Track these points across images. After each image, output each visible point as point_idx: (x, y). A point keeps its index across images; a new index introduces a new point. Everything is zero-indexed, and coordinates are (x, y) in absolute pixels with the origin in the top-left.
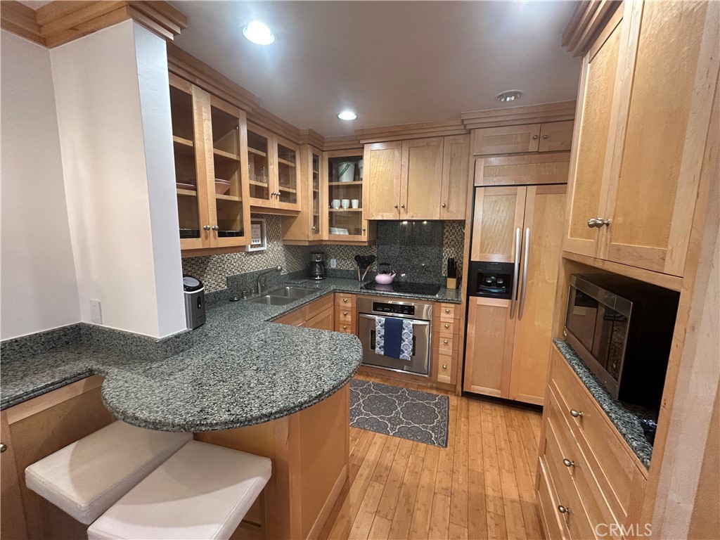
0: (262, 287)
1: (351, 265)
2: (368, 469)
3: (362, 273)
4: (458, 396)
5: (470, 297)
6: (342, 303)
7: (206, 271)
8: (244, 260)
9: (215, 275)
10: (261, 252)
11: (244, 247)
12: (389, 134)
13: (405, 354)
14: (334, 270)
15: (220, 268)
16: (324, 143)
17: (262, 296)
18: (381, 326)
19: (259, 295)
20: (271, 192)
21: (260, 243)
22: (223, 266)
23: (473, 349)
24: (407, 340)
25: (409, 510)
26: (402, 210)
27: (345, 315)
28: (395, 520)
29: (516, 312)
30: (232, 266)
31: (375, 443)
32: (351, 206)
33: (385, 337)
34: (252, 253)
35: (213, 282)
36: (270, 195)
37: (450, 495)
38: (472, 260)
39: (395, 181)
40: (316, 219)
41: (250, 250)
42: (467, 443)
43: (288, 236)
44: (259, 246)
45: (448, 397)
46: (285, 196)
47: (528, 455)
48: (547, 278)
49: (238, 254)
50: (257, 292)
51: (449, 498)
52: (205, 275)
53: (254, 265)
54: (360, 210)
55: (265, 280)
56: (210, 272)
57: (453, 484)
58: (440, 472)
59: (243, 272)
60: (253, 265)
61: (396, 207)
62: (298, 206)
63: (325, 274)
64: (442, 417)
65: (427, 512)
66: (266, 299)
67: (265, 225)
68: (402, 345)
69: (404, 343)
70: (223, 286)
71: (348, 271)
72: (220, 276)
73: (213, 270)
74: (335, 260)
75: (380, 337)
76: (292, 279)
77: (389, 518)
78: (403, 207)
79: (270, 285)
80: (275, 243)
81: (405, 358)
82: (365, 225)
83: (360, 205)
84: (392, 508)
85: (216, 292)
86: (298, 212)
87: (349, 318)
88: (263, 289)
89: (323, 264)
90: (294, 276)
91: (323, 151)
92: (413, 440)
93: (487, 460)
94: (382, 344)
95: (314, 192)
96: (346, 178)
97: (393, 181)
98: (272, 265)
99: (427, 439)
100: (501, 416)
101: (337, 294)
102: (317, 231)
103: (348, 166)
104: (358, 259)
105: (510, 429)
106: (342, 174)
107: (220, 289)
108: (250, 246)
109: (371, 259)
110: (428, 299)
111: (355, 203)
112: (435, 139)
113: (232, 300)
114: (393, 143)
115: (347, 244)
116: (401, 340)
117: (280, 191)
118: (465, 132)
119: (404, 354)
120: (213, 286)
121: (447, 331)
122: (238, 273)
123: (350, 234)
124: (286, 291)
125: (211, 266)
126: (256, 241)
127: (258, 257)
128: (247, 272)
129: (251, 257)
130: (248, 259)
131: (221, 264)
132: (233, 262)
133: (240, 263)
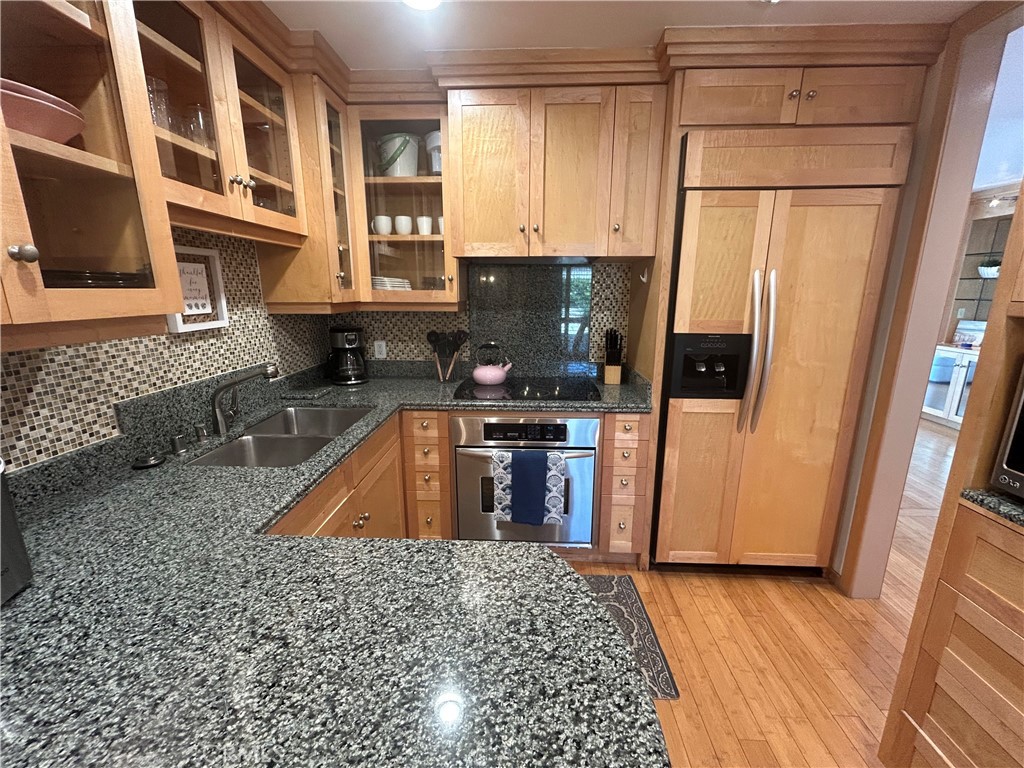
0: (227, 417)
1: (417, 352)
3: (445, 367)
4: (644, 570)
5: (671, 401)
6: (417, 432)
7: (33, 396)
8: (166, 354)
9: (72, 405)
10: (216, 333)
11: (162, 319)
12: (505, 70)
13: (553, 514)
14: (384, 362)
15: (85, 384)
16: (349, 82)
17: (230, 439)
18: (505, 469)
19: (223, 439)
20: (228, 176)
21: (208, 310)
22: (97, 377)
23: (674, 490)
24: (555, 489)
26: (534, 237)
27: (426, 454)
29: (747, 420)
30: (129, 375)
32: (415, 230)
33: (514, 488)
34: (189, 337)
35: (65, 425)
36: (228, 182)
38: (677, 330)
39: (518, 175)
40: (343, 257)
41: (183, 328)
42: (705, 674)
43: (282, 294)
44: (206, 317)
45: (630, 577)
46: (265, 195)
47: (803, 671)
48: (798, 356)
49: (146, 341)
50: (216, 432)
52: (30, 410)
53: (199, 366)
54: (437, 238)
55: (234, 399)
56: (48, 399)
59: (169, 387)
60: (197, 365)
61: (523, 231)
62: (301, 224)
63: (368, 372)
64: (641, 626)
66: (242, 445)
67: (218, 263)
68: (547, 498)
69: (551, 494)
70: (104, 431)
71: (412, 363)
72: (92, 406)
73: (60, 390)
74: (383, 344)
75: (504, 490)
76: (296, 388)
78: (536, 230)
79: (247, 408)
80: (249, 309)
81: (552, 521)
82: (451, 269)
83: (435, 229)
85: (81, 454)
86: (301, 238)
87: (434, 459)
88: (230, 422)
89: (360, 352)
90: (301, 382)
91: (348, 104)
93: (755, 704)
94: (508, 502)
95: (335, 194)
96: (403, 170)
97: (513, 175)
98: (244, 362)
100: (725, 597)
101: (404, 412)
102: (346, 282)
103: (405, 143)
104: (434, 338)
105: (749, 619)
106: (393, 160)
107: (94, 441)
108: (179, 317)
109: (460, 338)
110: (592, 409)
111: (425, 223)
112: (598, 90)
113: (140, 466)
114: (510, 91)
115: (408, 309)
116: (545, 489)
117: (252, 178)
118: (658, 79)
119: (549, 515)
120: (69, 436)
121: (625, 463)
122: (152, 391)
123: (414, 287)
124: (287, 418)
125: (51, 380)
126: (197, 306)
127: (206, 346)
128: (180, 384)
129: (188, 345)
130: (178, 351)
131: (88, 372)
132: (131, 364)
133: (155, 365)
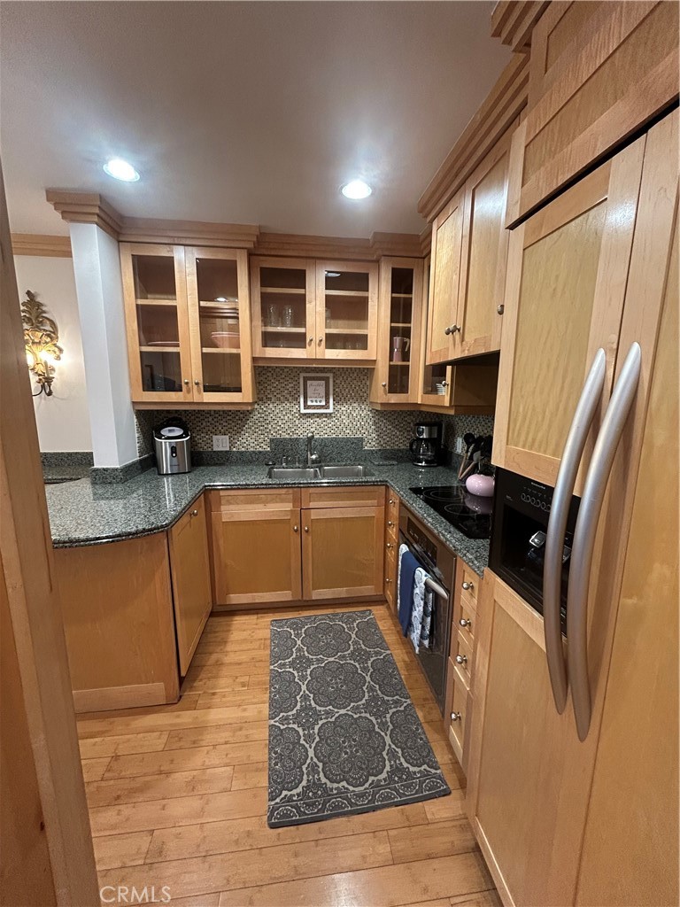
2: (190, 720)
7: (244, 428)
8: (297, 422)
9: (256, 434)
10: (326, 415)
15: (262, 428)
20: (308, 339)
21: (323, 403)
22: (266, 426)
25: (118, 797)
28: (103, 784)
30: (279, 428)
31: (245, 710)
35: (253, 440)
36: (307, 342)
37: (148, 861)
41: (305, 411)
44: (322, 407)
51: (141, 862)
52: (243, 432)
56: (249, 430)
57: (174, 863)
58: (201, 828)
59: (295, 436)
60: (313, 430)
65: (114, 827)
67: (331, 380)
70: (264, 447)
72: (262, 436)
73: (253, 428)
74: (461, 440)
77: (107, 775)
80: (355, 405)
84: (123, 773)
85: (255, 452)
92: (270, 759)
99: (278, 783)
101: (389, 489)
104: (471, 440)
107: (260, 449)
120: (253, 445)
122: (287, 436)
125: (251, 424)
126: (316, 401)
127: (320, 421)
128: (301, 436)
129: (309, 419)
130: (304, 421)
131: (263, 424)
132: (280, 423)
133: (291, 426)
